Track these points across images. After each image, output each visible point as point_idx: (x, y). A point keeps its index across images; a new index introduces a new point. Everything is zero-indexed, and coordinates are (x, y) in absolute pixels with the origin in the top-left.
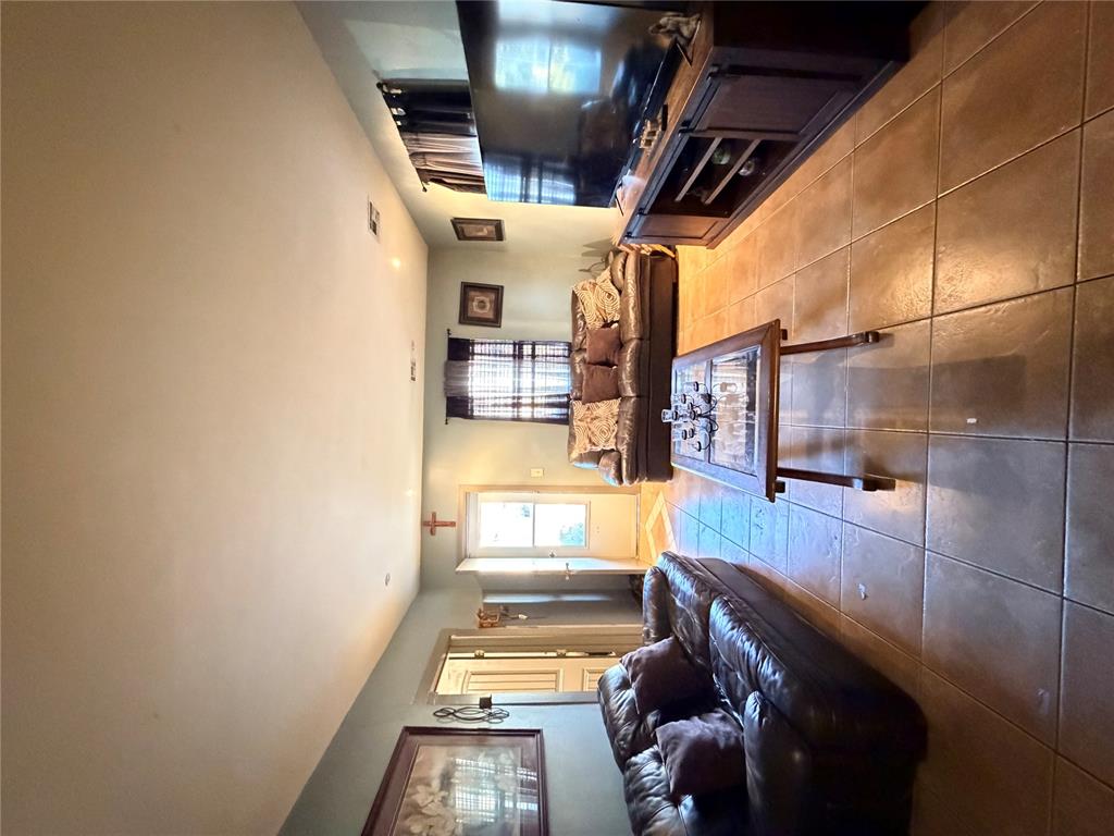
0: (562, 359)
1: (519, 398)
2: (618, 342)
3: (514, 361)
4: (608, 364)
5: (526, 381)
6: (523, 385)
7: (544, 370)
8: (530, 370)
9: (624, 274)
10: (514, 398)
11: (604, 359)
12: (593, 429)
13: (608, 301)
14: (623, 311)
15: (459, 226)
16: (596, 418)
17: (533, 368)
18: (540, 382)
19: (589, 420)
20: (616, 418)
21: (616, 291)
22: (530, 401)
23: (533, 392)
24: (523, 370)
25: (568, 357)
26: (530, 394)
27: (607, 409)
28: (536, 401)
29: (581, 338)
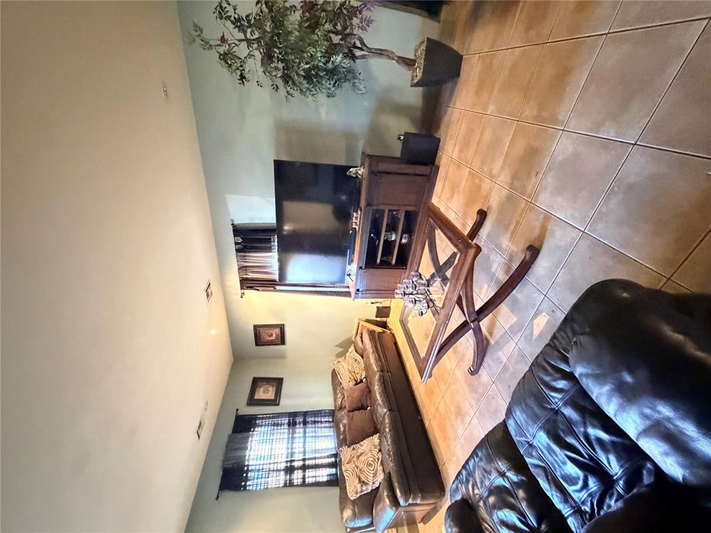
0: (327, 425)
1: (292, 461)
2: (367, 390)
3: (289, 429)
4: (363, 408)
5: (298, 446)
6: (296, 450)
7: (314, 434)
8: (302, 435)
9: (362, 341)
10: (287, 462)
11: (360, 405)
12: (360, 465)
13: (355, 364)
14: (367, 368)
15: (258, 329)
16: (361, 454)
17: (305, 432)
18: (310, 445)
19: (355, 459)
20: (378, 447)
21: (360, 357)
22: (301, 463)
23: (304, 455)
24: (296, 435)
25: (333, 421)
26: (301, 457)
27: (369, 445)
28: (307, 463)
29: (340, 400)
